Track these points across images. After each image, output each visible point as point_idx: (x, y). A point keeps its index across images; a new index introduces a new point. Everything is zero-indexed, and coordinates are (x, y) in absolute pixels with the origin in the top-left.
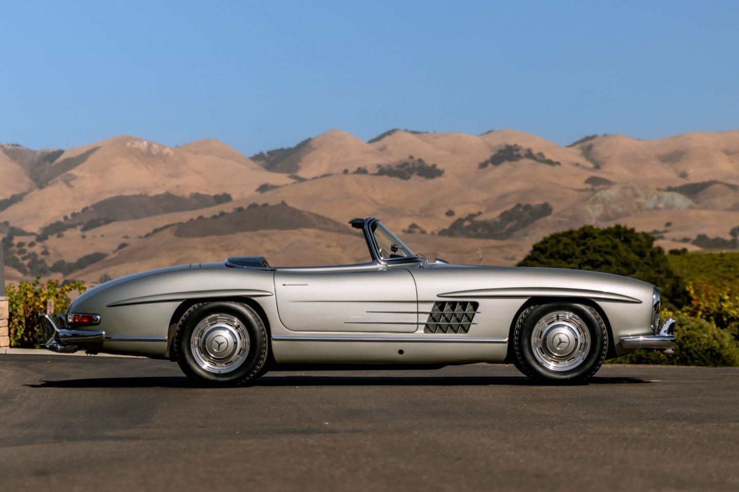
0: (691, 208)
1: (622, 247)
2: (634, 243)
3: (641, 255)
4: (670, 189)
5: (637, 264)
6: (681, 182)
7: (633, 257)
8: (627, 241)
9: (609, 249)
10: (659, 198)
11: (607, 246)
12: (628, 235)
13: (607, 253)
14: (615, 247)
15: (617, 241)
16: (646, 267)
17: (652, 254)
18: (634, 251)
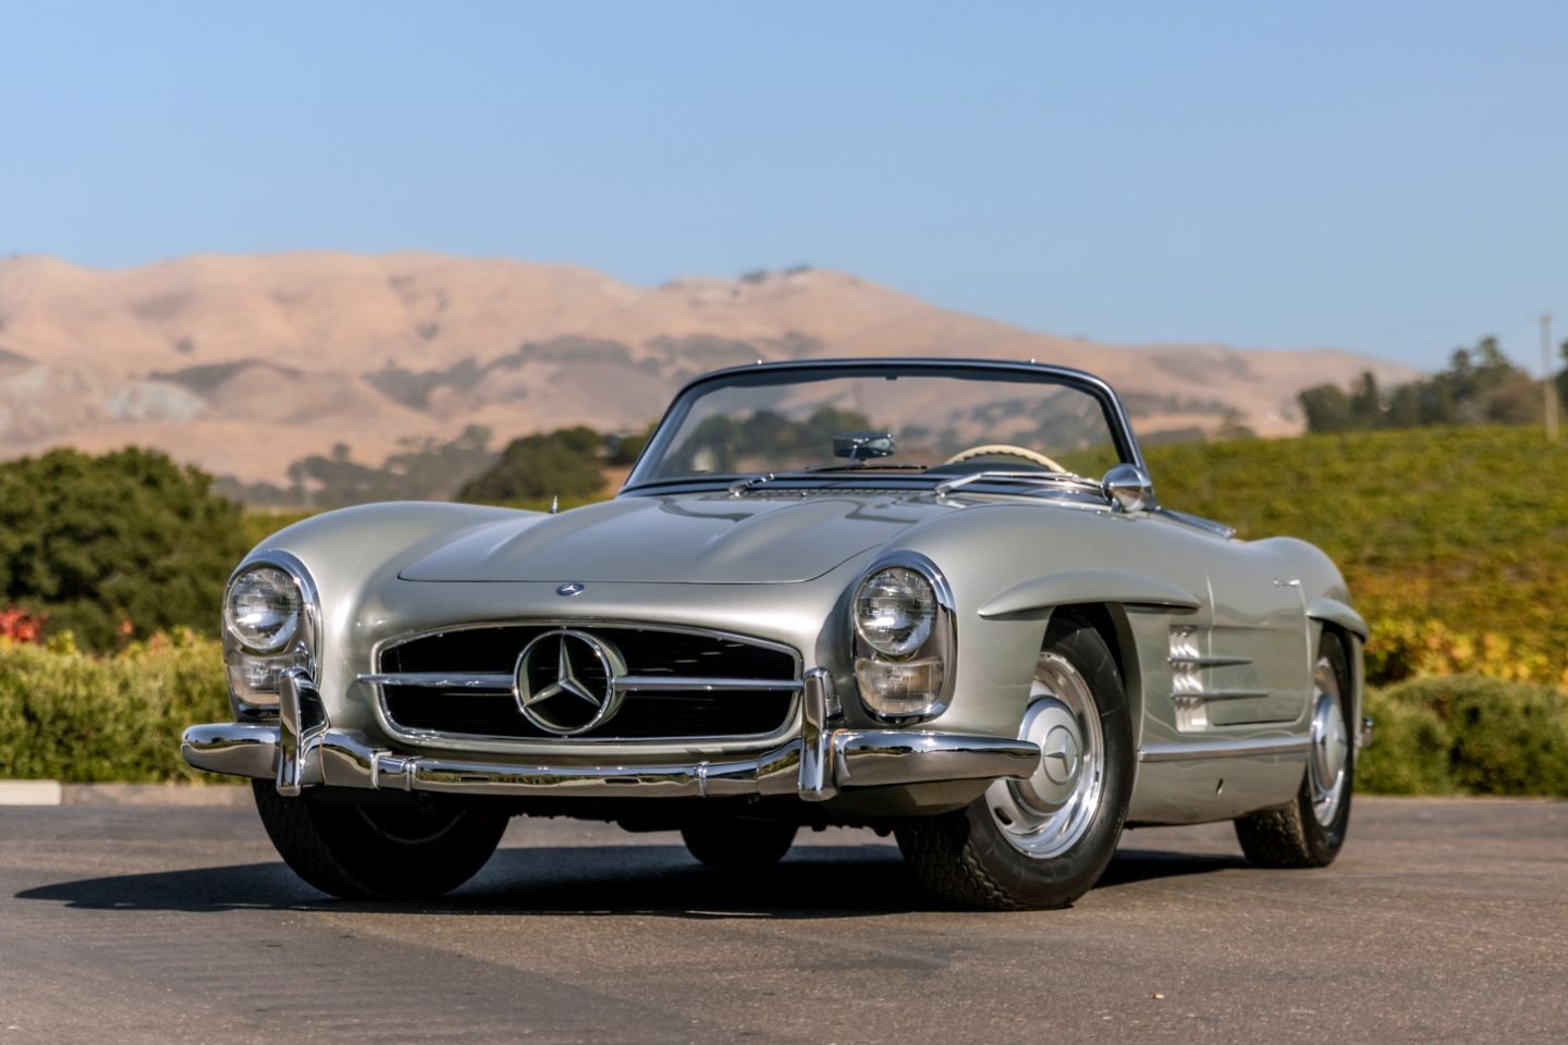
0: (202, 416)
1: (143, 496)
2: (168, 487)
3: (185, 513)
4: (156, 376)
5: (177, 534)
6: (180, 362)
7: (167, 519)
8: (151, 482)
9: (113, 501)
10: (134, 396)
11: (108, 494)
12: (155, 471)
13: (107, 509)
14: (126, 496)
15: (131, 482)
16: (195, 541)
17: (210, 513)
18: (170, 506)
